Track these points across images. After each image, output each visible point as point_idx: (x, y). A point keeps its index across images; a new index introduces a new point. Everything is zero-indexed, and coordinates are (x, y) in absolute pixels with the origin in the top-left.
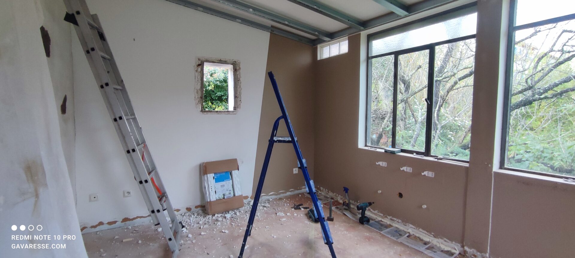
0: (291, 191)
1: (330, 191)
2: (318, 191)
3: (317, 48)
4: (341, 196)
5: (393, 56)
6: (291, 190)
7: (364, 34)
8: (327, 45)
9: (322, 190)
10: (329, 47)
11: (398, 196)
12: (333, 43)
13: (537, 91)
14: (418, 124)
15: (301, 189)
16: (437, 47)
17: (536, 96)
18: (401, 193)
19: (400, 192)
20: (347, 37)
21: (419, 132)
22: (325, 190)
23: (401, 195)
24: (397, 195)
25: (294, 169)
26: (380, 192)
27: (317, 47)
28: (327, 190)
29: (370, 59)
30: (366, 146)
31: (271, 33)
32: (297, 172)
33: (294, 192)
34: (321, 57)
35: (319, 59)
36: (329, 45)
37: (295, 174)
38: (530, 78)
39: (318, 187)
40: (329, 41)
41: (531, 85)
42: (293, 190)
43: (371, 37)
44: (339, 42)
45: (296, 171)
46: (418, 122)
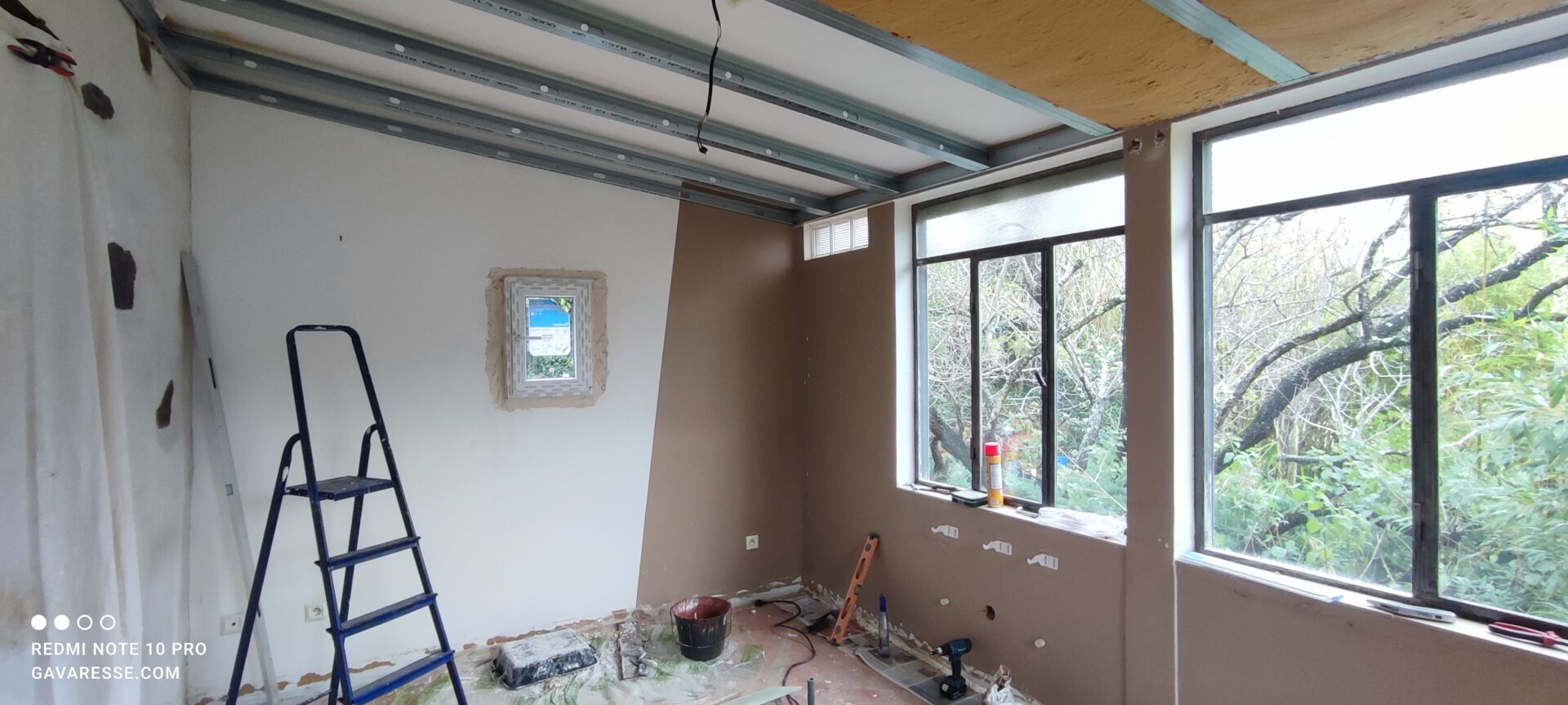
0: (740, 596)
1: (838, 596)
2: (813, 593)
3: (801, 231)
4: (863, 609)
5: (968, 261)
6: (739, 592)
7: (902, 205)
8: (825, 225)
9: (821, 591)
10: (828, 228)
11: (985, 613)
12: (837, 220)
13: (1376, 323)
14: (1097, 406)
15: (768, 590)
16: (1056, 248)
17: (1375, 338)
18: (992, 606)
19: (989, 605)
20: (866, 209)
21: (1096, 427)
22: (828, 592)
23: (990, 612)
24: (984, 611)
25: (749, 538)
26: (944, 602)
27: (802, 228)
28: (831, 592)
29: (919, 265)
30: (917, 482)
31: (681, 200)
32: (756, 545)
33: (748, 597)
34: (812, 254)
35: (807, 257)
36: (830, 225)
37: (750, 550)
38: (1358, 290)
39: (813, 582)
40: (826, 217)
41: (1360, 311)
42: (745, 593)
43: (920, 212)
44: (851, 219)
45: (752, 543)
46: (1097, 398)
